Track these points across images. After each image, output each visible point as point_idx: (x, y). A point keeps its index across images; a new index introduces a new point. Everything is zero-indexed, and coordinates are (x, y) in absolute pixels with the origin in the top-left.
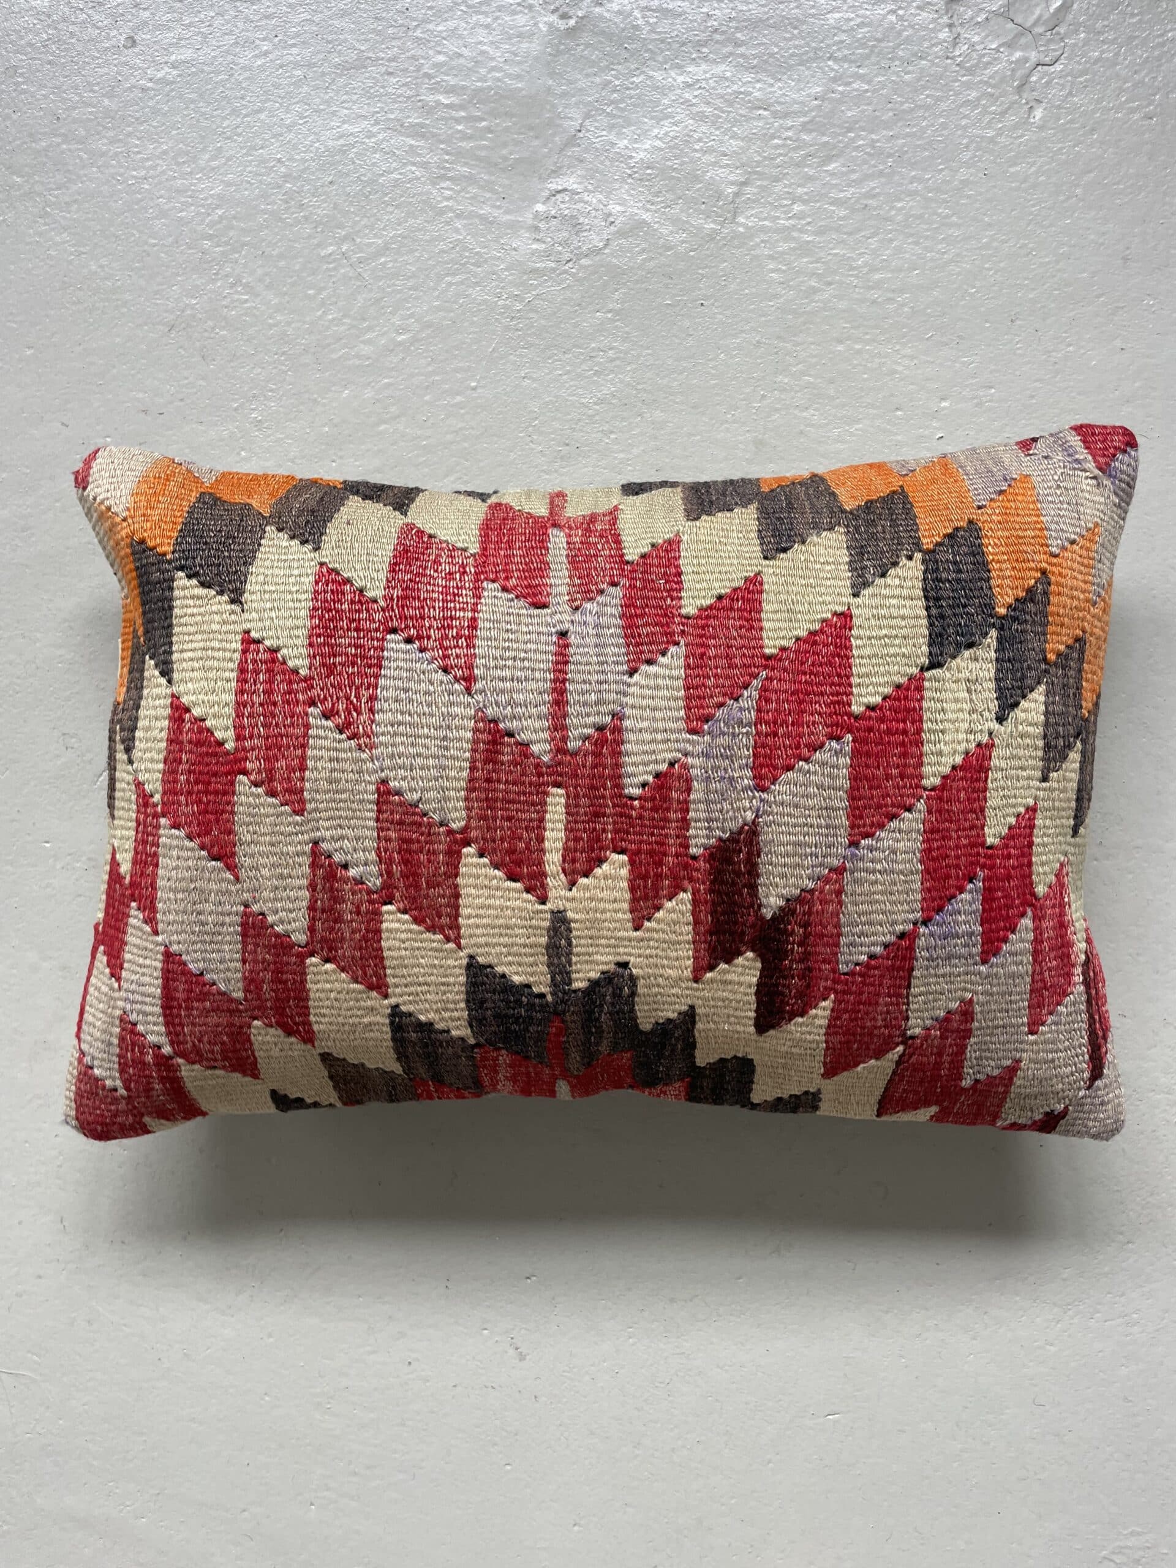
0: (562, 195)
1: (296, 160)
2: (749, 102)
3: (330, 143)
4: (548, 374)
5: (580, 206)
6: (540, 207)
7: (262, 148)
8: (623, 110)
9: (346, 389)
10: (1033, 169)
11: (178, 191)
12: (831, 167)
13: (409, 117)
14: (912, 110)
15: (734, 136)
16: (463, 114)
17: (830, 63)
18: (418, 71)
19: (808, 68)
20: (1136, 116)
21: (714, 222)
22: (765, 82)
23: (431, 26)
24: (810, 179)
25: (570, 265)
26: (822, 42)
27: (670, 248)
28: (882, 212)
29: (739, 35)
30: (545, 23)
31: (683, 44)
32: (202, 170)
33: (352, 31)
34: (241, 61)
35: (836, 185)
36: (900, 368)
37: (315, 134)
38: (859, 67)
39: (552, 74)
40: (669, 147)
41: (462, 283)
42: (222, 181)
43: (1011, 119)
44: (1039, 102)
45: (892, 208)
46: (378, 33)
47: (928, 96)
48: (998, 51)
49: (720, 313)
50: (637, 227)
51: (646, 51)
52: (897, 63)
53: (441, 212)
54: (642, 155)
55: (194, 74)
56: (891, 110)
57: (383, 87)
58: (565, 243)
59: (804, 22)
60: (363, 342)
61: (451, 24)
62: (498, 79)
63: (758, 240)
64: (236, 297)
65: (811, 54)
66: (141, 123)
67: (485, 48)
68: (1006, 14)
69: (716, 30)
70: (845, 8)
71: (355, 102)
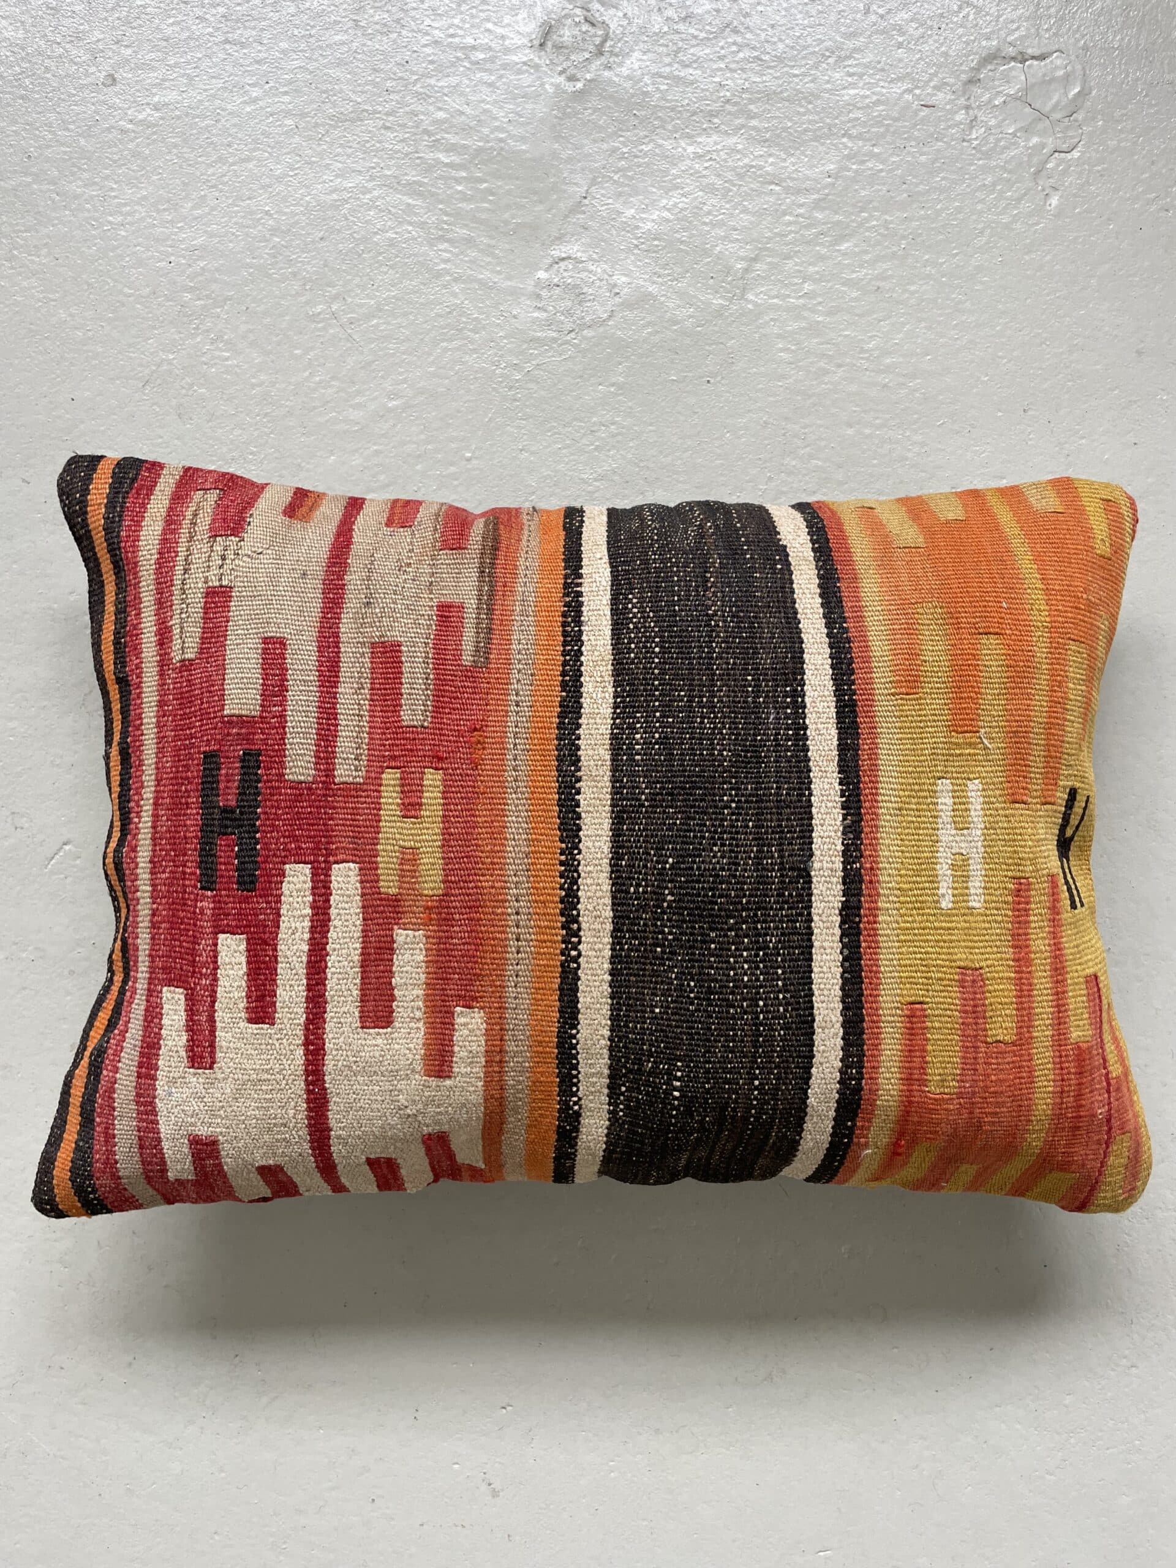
0: (566, 263)
1: (286, 214)
2: (761, 176)
3: (323, 197)
4: (546, 447)
5: (584, 275)
6: (542, 275)
7: (249, 199)
8: (632, 178)
9: (333, 454)
10: (1049, 257)
11: (157, 240)
12: (844, 247)
13: (406, 174)
14: (928, 191)
15: (745, 211)
16: (464, 174)
17: (845, 140)
18: (418, 127)
19: (823, 144)
20: (1153, 208)
21: (721, 297)
22: (778, 157)
23: (432, 81)
24: (823, 258)
25: (573, 335)
26: (837, 118)
27: (676, 323)
28: (894, 295)
29: (752, 107)
30: (552, 84)
31: (694, 113)
32: (184, 219)
33: (348, 82)
34: (229, 107)
35: (848, 264)
36: (910, 455)
37: (307, 187)
38: (874, 145)
39: (558, 138)
40: (678, 219)
41: (458, 349)
42: (206, 232)
43: (1026, 205)
44: (1055, 189)
45: (906, 291)
46: (376, 85)
47: (943, 179)
48: (1015, 136)
49: (727, 392)
50: (642, 300)
51: (656, 119)
52: (913, 143)
53: (438, 275)
54: (649, 225)
55: (179, 118)
56: (906, 191)
57: (380, 142)
58: (568, 313)
59: (818, 97)
60: (351, 406)
61: (453, 80)
62: (501, 140)
63: (767, 318)
64: (217, 353)
65: (826, 130)
66: (120, 166)
67: (488, 106)
68: (1024, 99)
69: (728, 101)
70: (861, 85)
71: (349, 156)
